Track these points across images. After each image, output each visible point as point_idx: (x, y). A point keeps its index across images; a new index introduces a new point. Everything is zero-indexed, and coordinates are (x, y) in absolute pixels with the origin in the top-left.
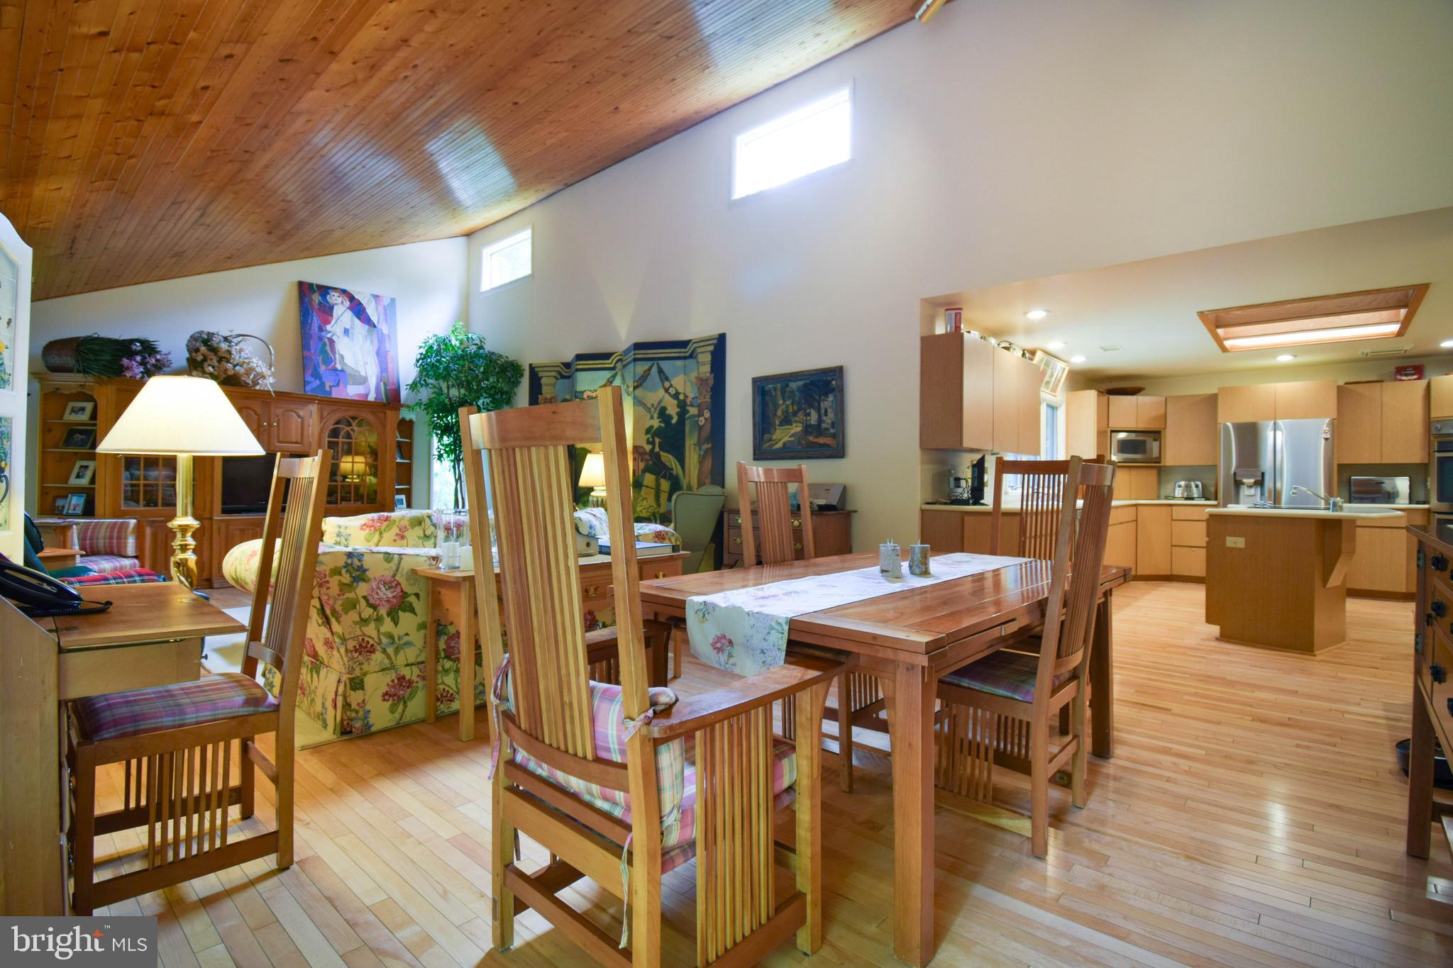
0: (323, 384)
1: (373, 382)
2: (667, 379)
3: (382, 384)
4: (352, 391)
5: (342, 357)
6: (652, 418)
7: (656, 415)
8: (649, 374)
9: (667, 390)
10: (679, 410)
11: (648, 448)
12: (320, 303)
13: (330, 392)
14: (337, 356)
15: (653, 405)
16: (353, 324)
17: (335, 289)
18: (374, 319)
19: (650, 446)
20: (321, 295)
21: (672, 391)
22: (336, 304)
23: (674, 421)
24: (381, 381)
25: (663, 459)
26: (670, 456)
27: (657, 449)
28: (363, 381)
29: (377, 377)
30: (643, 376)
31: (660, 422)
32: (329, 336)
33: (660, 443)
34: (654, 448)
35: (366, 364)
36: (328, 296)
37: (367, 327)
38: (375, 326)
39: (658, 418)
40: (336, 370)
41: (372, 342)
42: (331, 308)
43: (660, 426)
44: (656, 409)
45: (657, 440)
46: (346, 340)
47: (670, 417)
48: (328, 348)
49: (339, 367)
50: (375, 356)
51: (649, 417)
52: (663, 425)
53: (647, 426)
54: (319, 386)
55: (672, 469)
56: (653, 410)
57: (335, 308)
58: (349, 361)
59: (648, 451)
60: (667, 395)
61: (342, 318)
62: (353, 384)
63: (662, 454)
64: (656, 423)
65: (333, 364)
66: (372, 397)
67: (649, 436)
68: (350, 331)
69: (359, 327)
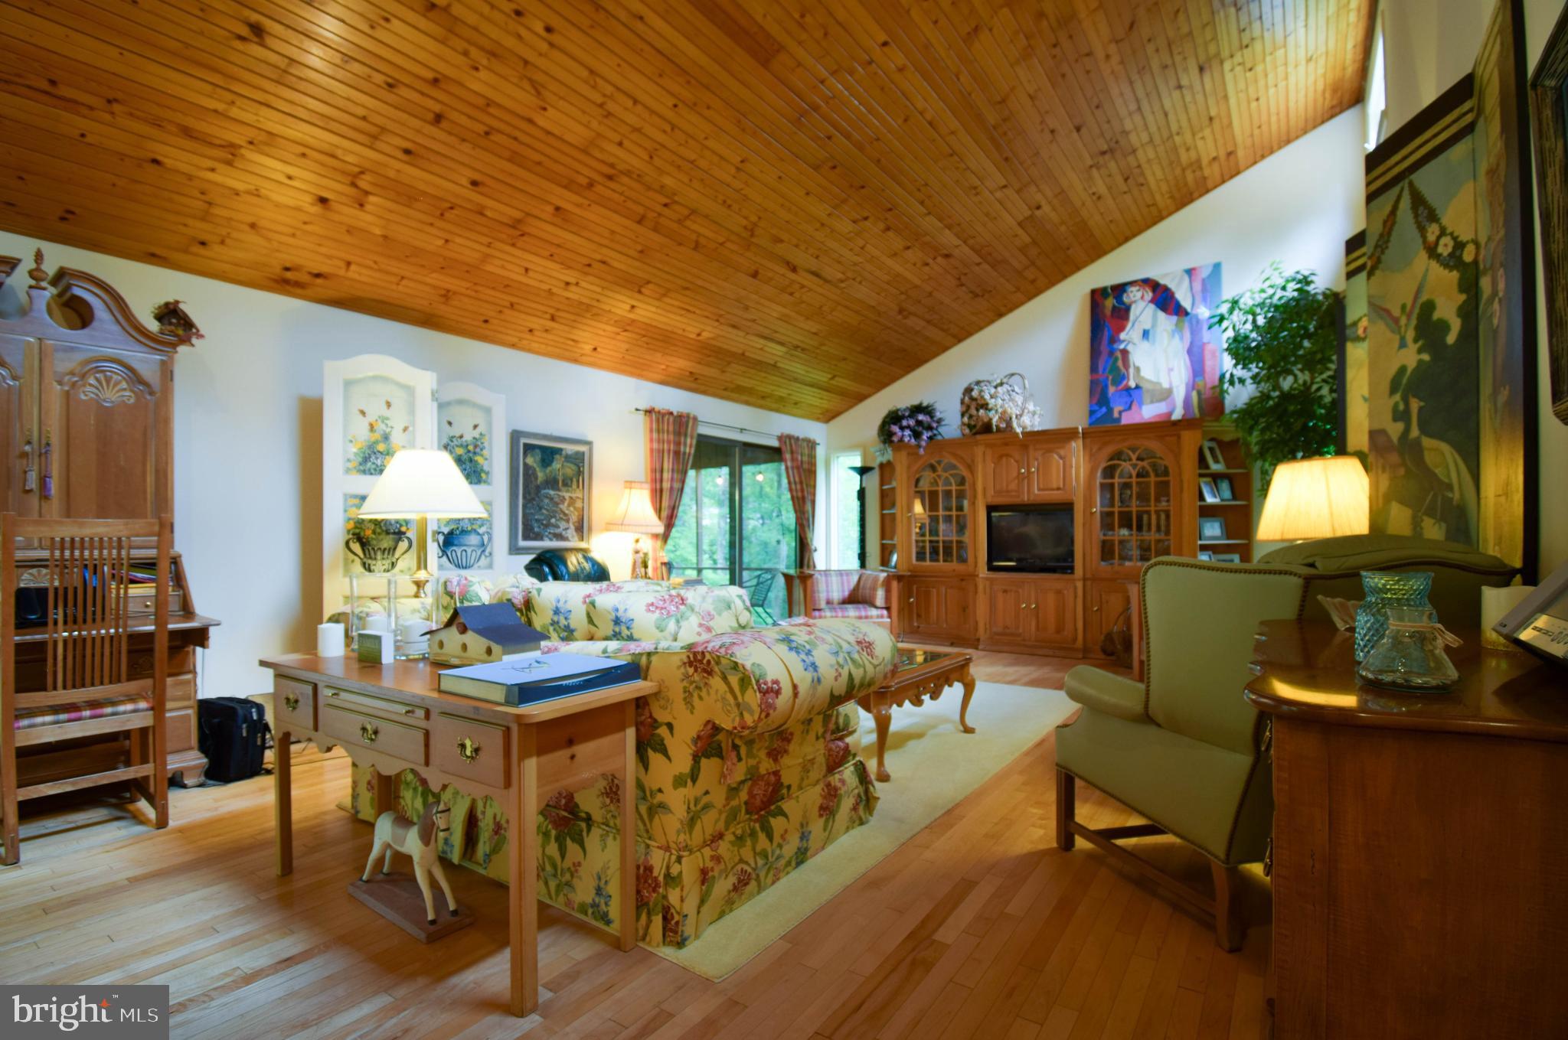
0: (1110, 411)
1: (1179, 395)
2: (1433, 217)
3: (1194, 394)
4: (1149, 412)
5: (1138, 369)
6: (1403, 345)
7: (1410, 334)
8: (1394, 223)
9: (1432, 251)
10: (1463, 297)
11: (1395, 430)
12: (1114, 307)
13: (1119, 420)
14: (1132, 370)
15: (1403, 307)
16: (1155, 318)
17: (1132, 283)
18: (1186, 303)
19: (1400, 426)
20: (1115, 298)
21: (1445, 247)
22: (1135, 302)
23: (1451, 339)
24: (1193, 388)
25: (1429, 458)
26: (1445, 447)
27: (1415, 432)
28: (1167, 394)
29: (1187, 385)
30: (1381, 236)
31: (1420, 351)
32: (1122, 346)
33: (1421, 409)
34: (1407, 430)
35: (1171, 370)
36: (1125, 295)
37: (1174, 318)
38: (1186, 313)
39: (1416, 341)
40: (1128, 389)
41: (1182, 338)
42: (1127, 309)
43: (1420, 362)
44: (1409, 317)
45: (1415, 405)
46: (1145, 345)
47: (1444, 326)
48: (1120, 363)
49: (1132, 384)
50: (1187, 357)
51: (1396, 344)
52: (1426, 357)
53: (1392, 371)
54: (1106, 414)
55: (1450, 487)
56: (1403, 321)
57: (1133, 307)
58: (1147, 373)
59: (1395, 438)
60: (1434, 264)
61: (1141, 318)
62: (1152, 402)
63: (1427, 442)
64: (1411, 357)
65: (1125, 382)
66: (1177, 415)
67: (1397, 397)
68: (1151, 333)
69: (1165, 322)
